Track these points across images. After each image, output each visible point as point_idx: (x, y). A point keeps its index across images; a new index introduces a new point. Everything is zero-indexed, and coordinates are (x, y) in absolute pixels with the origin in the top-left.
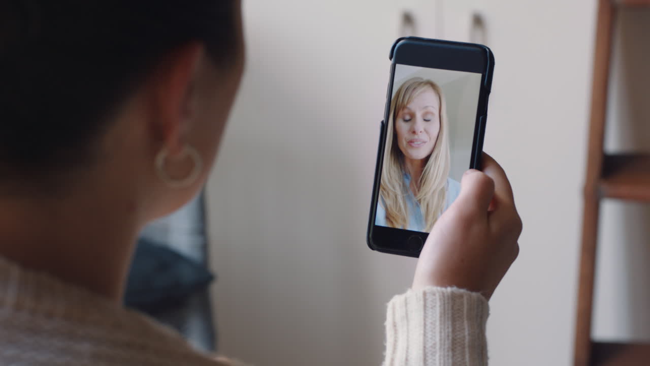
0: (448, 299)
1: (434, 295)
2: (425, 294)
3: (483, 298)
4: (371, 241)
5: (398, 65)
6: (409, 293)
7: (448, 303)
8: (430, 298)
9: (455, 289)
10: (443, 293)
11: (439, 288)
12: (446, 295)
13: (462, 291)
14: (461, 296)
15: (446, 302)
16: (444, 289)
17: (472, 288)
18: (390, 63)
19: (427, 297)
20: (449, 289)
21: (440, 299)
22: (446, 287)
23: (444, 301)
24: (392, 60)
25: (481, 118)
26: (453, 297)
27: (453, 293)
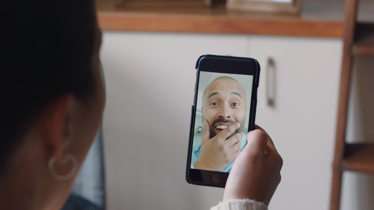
0: (244, 206)
1: (235, 204)
2: (230, 204)
3: (265, 206)
4: (189, 179)
5: (201, 72)
6: (221, 204)
7: (244, 208)
8: (233, 206)
9: (248, 200)
10: (241, 203)
11: (238, 200)
12: (242, 203)
13: (252, 201)
14: (252, 204)
15: (243, 207)
16: (241, 200)
17: (258, 200)
18: (196, 71)
19: (231, 206)
20: (244, 200)
21: (239, 207)
22: (242, 199)
23: (241, 207)
24: (197, 69)
25: (254, 102)
26: (247, 205)
27: (246, 202)
